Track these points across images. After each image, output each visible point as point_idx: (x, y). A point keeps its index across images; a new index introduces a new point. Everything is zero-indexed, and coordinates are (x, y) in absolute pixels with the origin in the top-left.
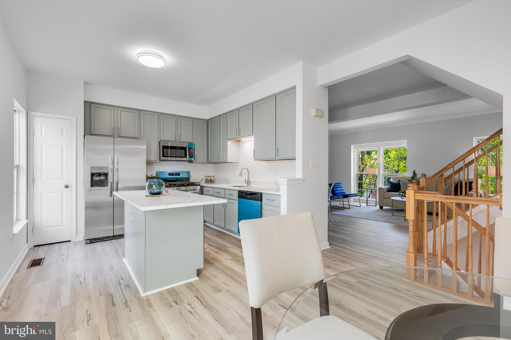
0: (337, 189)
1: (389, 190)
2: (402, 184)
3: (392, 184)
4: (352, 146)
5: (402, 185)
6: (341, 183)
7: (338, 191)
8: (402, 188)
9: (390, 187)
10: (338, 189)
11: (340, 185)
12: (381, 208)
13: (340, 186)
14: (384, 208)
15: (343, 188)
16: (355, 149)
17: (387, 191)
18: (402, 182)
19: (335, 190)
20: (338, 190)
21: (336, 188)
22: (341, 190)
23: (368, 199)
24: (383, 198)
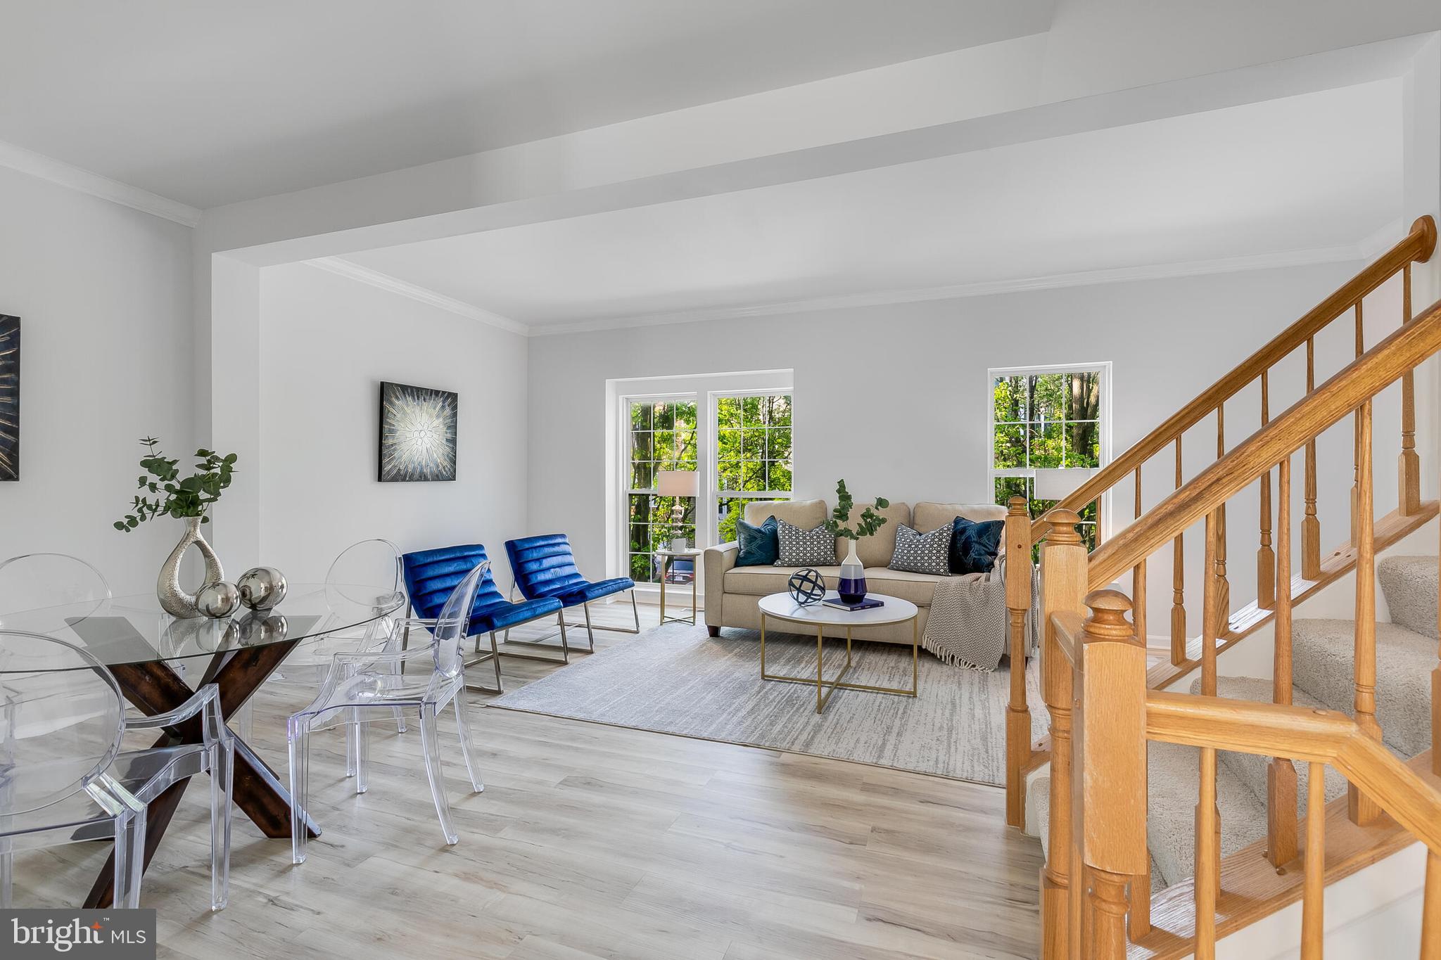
0: (541, 564)
1: (741, 558)
2: (784, 532)
3: (753, 536)
4: (610, 384)
5: (784, 537)
6: (563, 536)
7: (547, 571)
8: (784, 548)
9: (742, 547)
10: (546, 563)
11: (559, 544)
12: (714, 632)
13: (556, 549)
14: (724, 630)
15: (570, 554)
16: (621, 397)
17: (733, 563)
18: (784, 526)
19: (534, 566)
20: (548, 569)
21: (539, 560)
22: (560, 566)
23: (666, 591)
24: (721, 592)
